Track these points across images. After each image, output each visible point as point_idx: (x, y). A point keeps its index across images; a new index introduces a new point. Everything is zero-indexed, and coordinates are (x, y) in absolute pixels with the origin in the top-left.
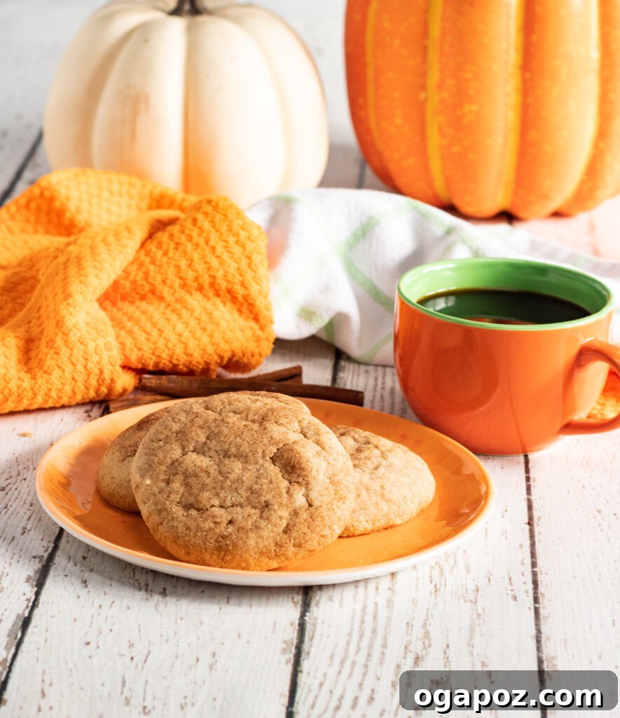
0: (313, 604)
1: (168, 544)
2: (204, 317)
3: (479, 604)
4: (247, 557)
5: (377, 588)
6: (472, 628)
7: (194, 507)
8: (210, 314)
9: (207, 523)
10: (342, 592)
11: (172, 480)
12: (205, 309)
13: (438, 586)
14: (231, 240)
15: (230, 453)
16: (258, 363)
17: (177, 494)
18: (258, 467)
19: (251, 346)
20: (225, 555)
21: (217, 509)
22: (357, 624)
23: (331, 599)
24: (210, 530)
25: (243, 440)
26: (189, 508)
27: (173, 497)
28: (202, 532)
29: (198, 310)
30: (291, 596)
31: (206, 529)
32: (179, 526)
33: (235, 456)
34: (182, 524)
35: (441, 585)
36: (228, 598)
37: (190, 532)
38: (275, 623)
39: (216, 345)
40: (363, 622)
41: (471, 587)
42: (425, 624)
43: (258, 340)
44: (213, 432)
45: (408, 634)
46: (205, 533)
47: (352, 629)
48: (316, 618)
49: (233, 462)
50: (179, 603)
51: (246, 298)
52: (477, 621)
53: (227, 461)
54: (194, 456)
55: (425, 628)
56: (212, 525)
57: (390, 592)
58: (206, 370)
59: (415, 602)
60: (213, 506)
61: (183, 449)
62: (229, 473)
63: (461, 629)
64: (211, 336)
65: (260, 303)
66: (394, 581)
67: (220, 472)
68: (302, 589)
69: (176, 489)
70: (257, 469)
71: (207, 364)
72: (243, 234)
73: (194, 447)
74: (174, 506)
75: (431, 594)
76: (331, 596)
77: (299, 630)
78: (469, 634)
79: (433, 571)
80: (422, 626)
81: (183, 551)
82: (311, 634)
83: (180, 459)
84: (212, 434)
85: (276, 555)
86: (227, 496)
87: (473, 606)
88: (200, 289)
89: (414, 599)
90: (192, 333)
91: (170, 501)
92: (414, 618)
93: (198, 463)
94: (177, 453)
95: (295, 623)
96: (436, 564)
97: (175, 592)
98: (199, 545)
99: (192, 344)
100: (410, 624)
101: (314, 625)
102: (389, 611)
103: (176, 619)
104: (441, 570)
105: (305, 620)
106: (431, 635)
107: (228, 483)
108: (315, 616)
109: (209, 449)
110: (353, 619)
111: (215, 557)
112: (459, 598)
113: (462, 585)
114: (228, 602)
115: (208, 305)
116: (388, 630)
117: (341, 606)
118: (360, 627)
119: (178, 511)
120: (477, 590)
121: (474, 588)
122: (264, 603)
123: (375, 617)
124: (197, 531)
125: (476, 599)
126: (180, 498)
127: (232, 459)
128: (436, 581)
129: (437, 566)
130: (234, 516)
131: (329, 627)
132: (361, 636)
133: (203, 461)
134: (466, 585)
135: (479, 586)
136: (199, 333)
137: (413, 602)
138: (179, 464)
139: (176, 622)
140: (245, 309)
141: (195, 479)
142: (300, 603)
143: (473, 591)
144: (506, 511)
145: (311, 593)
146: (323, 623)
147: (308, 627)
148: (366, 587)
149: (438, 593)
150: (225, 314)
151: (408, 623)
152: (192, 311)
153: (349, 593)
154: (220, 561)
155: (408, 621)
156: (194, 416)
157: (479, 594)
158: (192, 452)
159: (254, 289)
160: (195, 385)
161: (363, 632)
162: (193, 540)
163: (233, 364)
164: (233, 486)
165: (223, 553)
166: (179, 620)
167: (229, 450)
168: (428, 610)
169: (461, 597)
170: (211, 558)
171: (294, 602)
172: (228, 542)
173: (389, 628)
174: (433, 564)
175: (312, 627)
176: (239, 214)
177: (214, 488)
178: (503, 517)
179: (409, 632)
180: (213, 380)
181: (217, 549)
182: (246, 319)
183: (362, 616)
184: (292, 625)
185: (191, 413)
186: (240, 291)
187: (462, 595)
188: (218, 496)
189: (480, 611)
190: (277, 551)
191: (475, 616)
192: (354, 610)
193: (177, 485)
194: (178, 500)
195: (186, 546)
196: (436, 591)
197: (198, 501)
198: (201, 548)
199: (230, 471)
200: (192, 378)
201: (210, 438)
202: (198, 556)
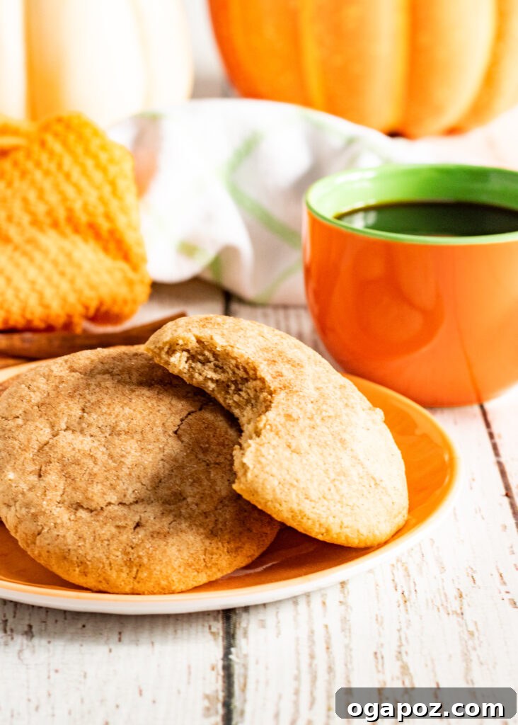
0: (239, 634)
1: (53, 561)
2: (62, 259)
3: (466, 616)
4: (169, 571)
5: (324, 603)
6: (466, 654)
7: (82, 507)
8: (69, 256)
9: (106, 528)
10: (277, 612)
11: (46, 471)
12: (62, 249)
13: (406, 594)
14: (90, 163)
15: (118, 429)
16: (132, 313)
17: (56, 491)
18: (161, 446)
19: (123, 291)
20: (138, 571)
21: (116, 508)
22: (305, 660)
23: (263, 624)
24: (112, 538)
25: (134, 410)
26: (76, 509)
27: (50, 494)
28: (102, 541)
29: (54, 251)
30: (206, 625)
31: (106, 537)
32: (68, 535)
33: (127, 433)
34: (71, 532)
35: (410, 591)
36: (120, 633)
37: (85, 540)
38: (189, 667)
39: (79, 292)
40: (312, 657)
41: (452, 593)
42: (400, 653)
43: (130, 284)
44: (89, 401)
45: (379, 671)
46: (106, 542)
47: (298, 669)
48: (246, 656)
49: (126, 441)
50: (51, 646)
51: (112, 232)
52: (470, 643)
53: (116, 441)
54: (69, 434)
55: (402, 660)
56: (114, 530)
57: (343, 607)
58: (68, 326)
59: (378, 620)
60: (110, 504)
61: (52, 427)
62: (122, 456)
63: (450, 656)
64: (72, 282)
65: (130, 238)
66: (346, 592)
67: (111, 456)
68: (221, 612)
69: (53, 484)
70: (160, 449)
71: (70, 317)
72: (103, 157)
73: (67, 423)
74: (54, 507)
75: (399, 606)
76: (262, 621)
77: (224, 677)
78: (464, 664)
79: (395, 572)
80: (397, 657)
81: (77, 569)
82: (242, 680)
83: (51, 441)
84: (88, 405)
85: (206, 566)
86: (127, 489)
87: (460, 619)
88: (55, 225)
89: (377, 616)
90: (49, 279)
91: (47, 501)
92: (382, 645)
93: (78, 445)
94: (45, 434)
95: (217, 665)
96: (398, 561)
97: (46, 629)
98: (99, 560)
99: (49, 293)
100: (379, 656)
101: (245, 666)
102: (346, 637)
103: (49, 671)
104: (406, 569)
105: (230, 660)
106: (412, 671)
107: (125, 470)
108: (244, 652)
109: (89, 425)
110: (298, 653)
111: (124, 575)
112: (438, 609)
113: (439, 589)
114: (120, 640)
115: (67, 245)
116: (349, 666)
117: (278, 634)
118: (310, 665)
119: (63, 515)
120: (461, 596)
121: (456, 594)
122: (170, 637)
123: (328, 648)
124: (94, 540)
125: (461, 608)
126: (61, 496)
127: (123, 437)
128: (402, 587)
129: (399, 564)
130: (142, 515)
131: (267, 668)
132: (314, 679)
133: (84, 443)
134: (444, 589)
135: (462, 590)
136: (56, 278)
137: (377, 620)
138: (50, 449)
139: (49, 677)
140: (112, 246)
141: (77, 467)
142: (221, 633)
143: (456, 598)
144: (473, 480)
145: (234, 618)
146: (257, 663)
147: (237, 670)
148: (308, 603)
149: (408, 603)
150: (87, 254)
151: (376, 653)
152: (45, 252)
153: (286, 612)
154: (132, 580)
155: (375, 650)
156: (57, 381)
157: (465, 601)
158: (65, 430)
159: (121, 221)
160: (56, 343)
161: (316, 672)
162: (91, 553)
163: (101, 315)
164: (133, 474)
165: (135, 570)
166: (52, 674)
167: (116, 424)
168: (399, 630)
169: (441, 608)
170: (118, 577)
171: (213, 634)
172: (141, 553)
173: (351, 663)
174: (394, 562)
175: (242, 671)
176: (96, 133)
177: (107, 479)
178: (471, 488)
179: (380, 668)
180: (78, 336)
181: (126, 565)
182: (115, 258)
183: (310, 647)
184: (213, 669)
185: (52, 378)
186: (105, 226)
187: (442, 605)
188: (115, 489)
189: (472, 628)
190: (207, 560)
191: (466, 636)
192: (297, 639)
193: (53, 477)
194: (59, 499)
195: (81, 563)
196: (405, 602)
197: (87, 498)
198: (103, 564)
199: (124, 453)
200: (51, 335)
201: (87, 410)
202: (100, 575)
